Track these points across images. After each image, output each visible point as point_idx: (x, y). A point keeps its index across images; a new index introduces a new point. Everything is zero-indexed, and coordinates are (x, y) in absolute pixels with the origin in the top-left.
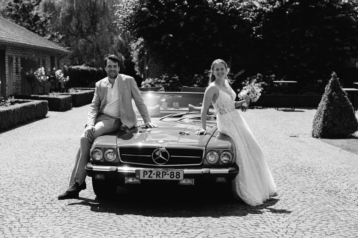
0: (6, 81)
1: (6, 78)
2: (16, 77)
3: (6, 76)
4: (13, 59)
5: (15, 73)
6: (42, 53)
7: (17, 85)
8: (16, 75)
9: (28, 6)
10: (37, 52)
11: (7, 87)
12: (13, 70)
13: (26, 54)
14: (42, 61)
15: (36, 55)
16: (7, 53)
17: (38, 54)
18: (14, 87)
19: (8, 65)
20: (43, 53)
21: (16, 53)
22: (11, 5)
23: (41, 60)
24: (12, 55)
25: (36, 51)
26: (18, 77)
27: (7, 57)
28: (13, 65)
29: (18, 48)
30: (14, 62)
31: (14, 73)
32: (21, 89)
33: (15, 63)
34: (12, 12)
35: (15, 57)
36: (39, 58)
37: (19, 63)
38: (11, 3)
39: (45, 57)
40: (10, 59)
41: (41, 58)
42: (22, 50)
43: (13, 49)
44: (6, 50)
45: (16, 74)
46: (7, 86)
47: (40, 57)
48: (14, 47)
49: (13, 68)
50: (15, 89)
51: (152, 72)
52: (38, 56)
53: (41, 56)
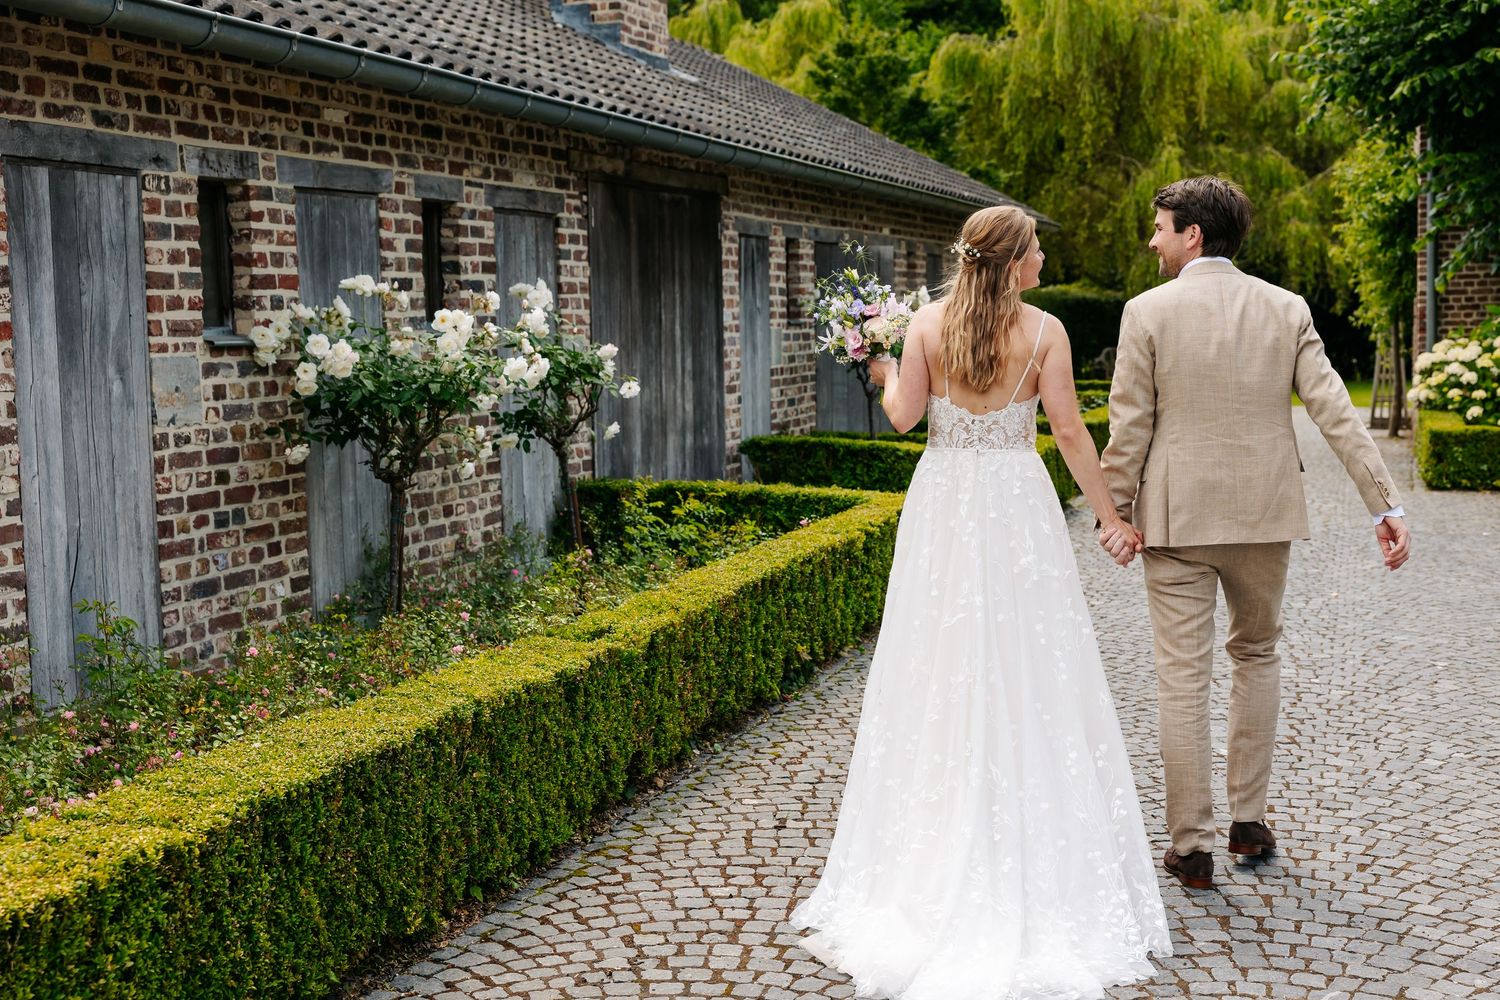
0: (729, 366)
1: (727, 348)
2: (787, 337)
3: (727, 335)
4: (773, 243)
5: (785, 321)
6: (925, 219)
7: (794, 381)
8: (784, 331)
9: (886, 67)
10: (900, 215)
11: (730, 399)
12: (771, 304)
13: (843, 224)
14: (924, 258)
15: (897, 227)
16: (730, 215)
17: (908, 225)
18: (775, 390)
19: (738, 278)
20: (931, 220)
21: (789, 216)
22: (825, 67)
23: (920, 253)
24: (762, 226)
25: (899, 210)
26: (796, 337)
27: (731, 232)
28: (767, 278)
29: (800, 190)
30: (773, 260)
31: (775, 321)
32: (814, 398)
33: (779, 267)
34: (828, 90)
35: (780, 233)
36: (909, 244)
37: (805, 267)
38: (825, 57)
39: (940, 238)
40: (753, 242)
41: (922, 247)
42: (823, 201)
43: (767, 190)
44: (728, 193)
45: (789, 325)
46: (732, 390)
47: (915, 239)
48: (776, 180)
49: (771, 291)
50: (780, 404)
51: (1456, 305)
52: (906, 233)
53: (922, 235)
